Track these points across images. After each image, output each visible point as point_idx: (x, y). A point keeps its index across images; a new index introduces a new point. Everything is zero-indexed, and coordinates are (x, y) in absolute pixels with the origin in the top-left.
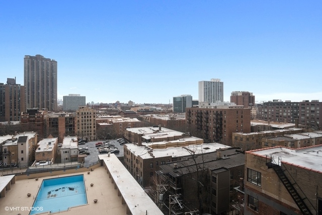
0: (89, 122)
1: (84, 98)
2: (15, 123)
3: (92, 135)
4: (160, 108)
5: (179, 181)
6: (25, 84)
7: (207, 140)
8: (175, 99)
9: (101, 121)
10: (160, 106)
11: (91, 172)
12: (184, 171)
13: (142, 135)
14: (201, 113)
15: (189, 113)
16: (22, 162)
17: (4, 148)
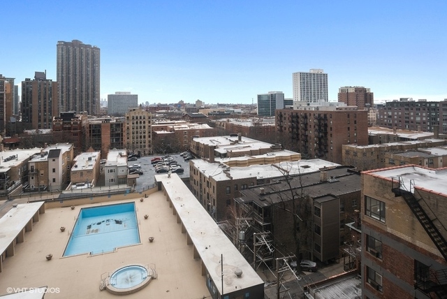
0: (143, 129)
1: (136, 97)
2: (45, 131)
3: (147, 148)
4: (239, 110)
5: (267, 212)
6: (58, 80)
7: (307, 155)
8: (259, 97)
9: (158, 129)
10: (240, 108)
11: (145, 199)
12: (275, 199)
13: (215, 147)
14: (298, 117)
15: (280, 117)
16: (53, 184)
17: (31, 165)
